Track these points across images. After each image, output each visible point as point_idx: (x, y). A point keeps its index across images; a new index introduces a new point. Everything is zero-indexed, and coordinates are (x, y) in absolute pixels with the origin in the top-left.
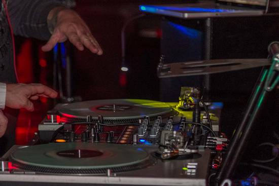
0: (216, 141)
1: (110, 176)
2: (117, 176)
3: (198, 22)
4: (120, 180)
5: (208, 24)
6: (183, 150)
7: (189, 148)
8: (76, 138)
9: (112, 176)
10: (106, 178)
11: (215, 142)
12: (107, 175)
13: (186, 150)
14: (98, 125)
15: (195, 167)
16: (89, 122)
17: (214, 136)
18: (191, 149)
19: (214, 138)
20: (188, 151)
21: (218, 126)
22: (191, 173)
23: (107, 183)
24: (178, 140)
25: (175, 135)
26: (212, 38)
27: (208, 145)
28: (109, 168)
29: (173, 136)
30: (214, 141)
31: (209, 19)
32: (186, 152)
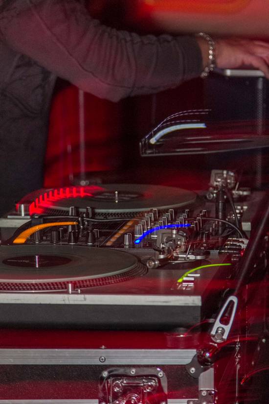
0: (241, 244)
1: (72, 293)
2: (83, 292)
3: (248, 83)
4: (85, 299)
5: (260, 86)
6: (185, 256)
7: (193, 254)
8: (44, 238)
9: (75, 292)
10: (66, 296)
11: (240, 246)
12: (67, 293)
13: (189, 256)
14: (83, 220)
15: (193, 279)
16: (72, 215)
17: (241, 237)
18: (196, 255)
19: (240, 240)
20: (192, 257)
21: (250, 224)
22: (186, 287)
23: (67, 302)
24: (179, 243)
25: (174, 236)
26: (265, 105)
27: (229, 249)
28: (71, 282)
29: (172, 237)
30: (238, 244)
31: (261, 80)
32: (188, 258)
